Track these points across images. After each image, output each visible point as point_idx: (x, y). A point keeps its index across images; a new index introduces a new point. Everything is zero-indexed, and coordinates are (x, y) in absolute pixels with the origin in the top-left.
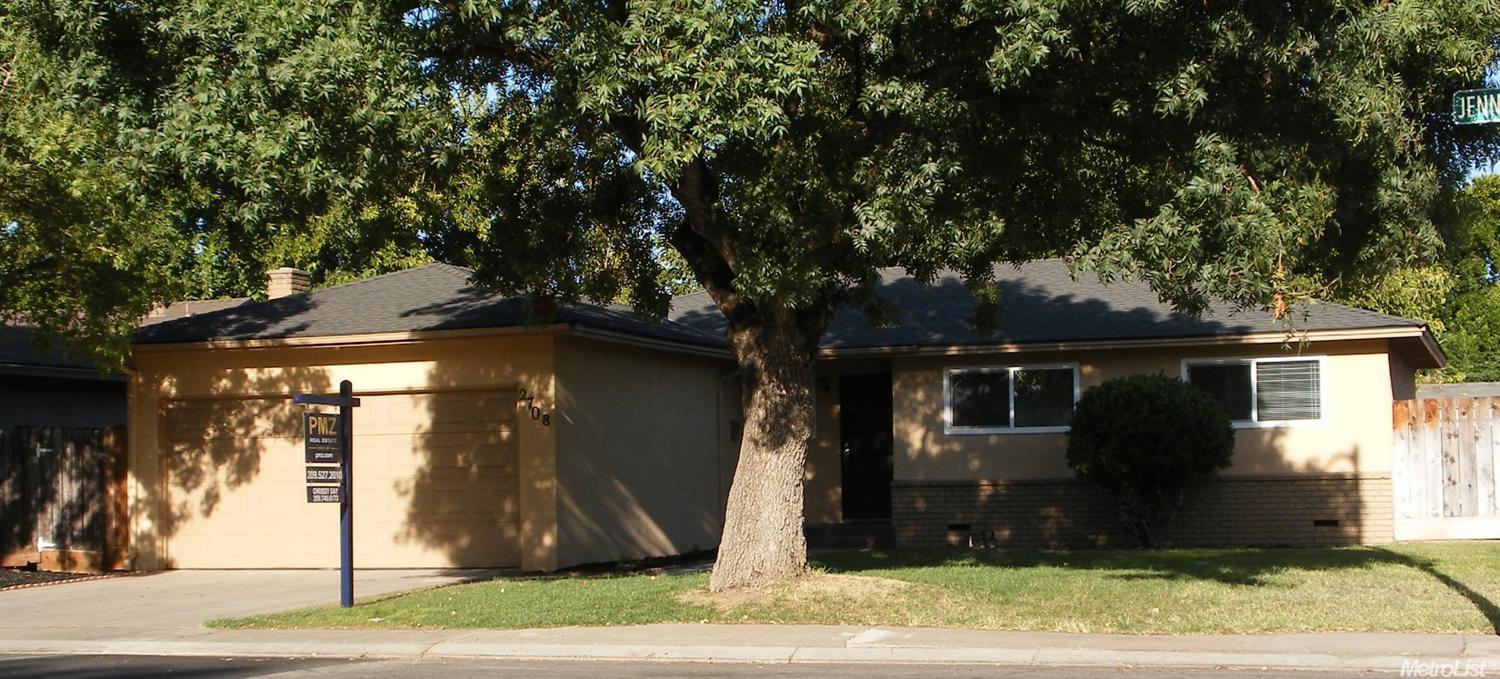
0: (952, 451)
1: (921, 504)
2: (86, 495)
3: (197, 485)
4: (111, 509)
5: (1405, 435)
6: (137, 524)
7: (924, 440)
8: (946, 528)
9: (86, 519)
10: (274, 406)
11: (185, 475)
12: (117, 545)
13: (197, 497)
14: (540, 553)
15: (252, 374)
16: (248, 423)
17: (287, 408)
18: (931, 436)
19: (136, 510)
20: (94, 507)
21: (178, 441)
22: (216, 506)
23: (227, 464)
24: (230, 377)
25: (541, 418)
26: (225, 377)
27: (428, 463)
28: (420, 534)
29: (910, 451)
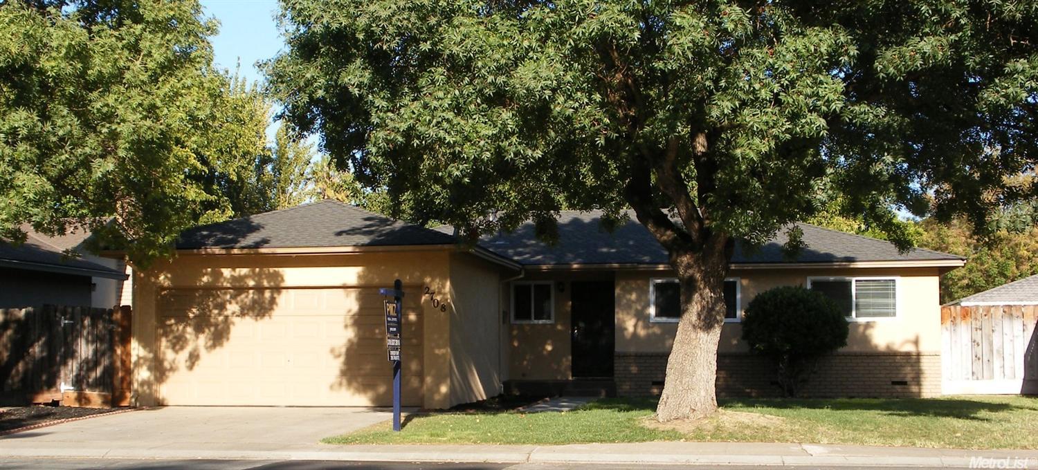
0: (654, 334)
1: (634, 369)
2: (99, 354)
3: (182, 348)
4: (119, 364)
5: (949, 329)
6: (139, 374)
7: (635, 326)
8: (651, 383)
9: (99, 371)
10: (239, 295)
11: (174, 341)
12: (122, 389)
13: (184, 355)
14: (437, 397)
15: (227, 272)
16: (222, 307)
17: (251, 296)
18: (640, 324)
19: (137, 364)
20: (105, 362)
21: (169, 318)
22: (197, 363)
23: (206, 334)
24: (211, 274)
25: (440, 306)
26: (206, 274)
27: (355, 336)
28: (349, 383)
29: (626, 333)
